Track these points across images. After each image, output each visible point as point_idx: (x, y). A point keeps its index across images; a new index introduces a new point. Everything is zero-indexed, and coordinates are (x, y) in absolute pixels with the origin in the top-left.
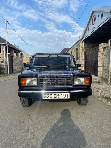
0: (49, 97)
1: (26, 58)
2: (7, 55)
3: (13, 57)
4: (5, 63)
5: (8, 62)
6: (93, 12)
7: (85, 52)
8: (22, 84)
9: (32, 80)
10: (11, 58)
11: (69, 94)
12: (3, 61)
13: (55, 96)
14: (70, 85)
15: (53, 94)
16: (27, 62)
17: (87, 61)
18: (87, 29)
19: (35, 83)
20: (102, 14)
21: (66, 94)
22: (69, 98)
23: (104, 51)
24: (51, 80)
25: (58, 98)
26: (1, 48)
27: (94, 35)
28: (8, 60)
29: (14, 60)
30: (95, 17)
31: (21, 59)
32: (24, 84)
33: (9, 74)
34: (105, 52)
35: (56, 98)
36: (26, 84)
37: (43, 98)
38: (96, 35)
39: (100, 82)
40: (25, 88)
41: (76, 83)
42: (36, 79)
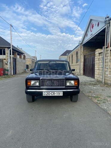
0: (48, 94)
1: (28, 60)
2: (11, 58)
3: (17, 59)
4: (9, 65)
5: (12, 64)
6: (91, 20)
7: (84, 56)
8: (28, 85)
9: (35, 82)
10: (15, 60)
11: (62, 92)
12: (7, 63)
13: (52, 94)
14: (64, 86)
15: (51, 92)
16: (29, 64)
17: (85, 64)
18: (86, 34)
19: (37, 84)
20: (99, 23)
21: (60, 92)
22: (62, 95)
23: (99, 56)
24: (49, 82)
25: (54, 95)
26: (6, 51)
27: (93, 40)
28: (12, 62)
29: (17, 62)
30: (93, 25)
31: (24, 61)
32: (30, 85)
33: (12, 75)
34: (101, 57)
35: (53, 95)
36: (31, 85)
37: (43, 95)
38: (95, 40)
39: (95, 84)
40: (30, 88)
41: (68, 84)
42: (38, 81)
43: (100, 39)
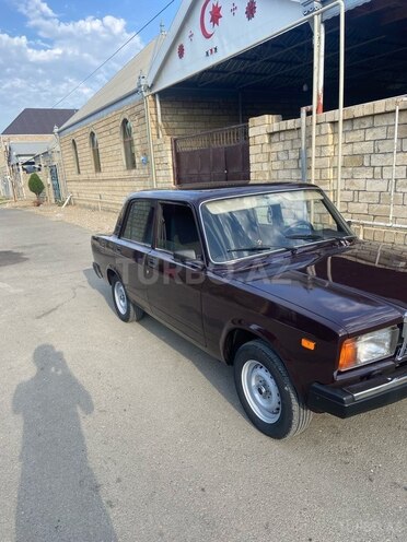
18: (174, 47)
20: (254, 2)
23: (271, 143)
30: (217, 9)
43: (265, 75)
